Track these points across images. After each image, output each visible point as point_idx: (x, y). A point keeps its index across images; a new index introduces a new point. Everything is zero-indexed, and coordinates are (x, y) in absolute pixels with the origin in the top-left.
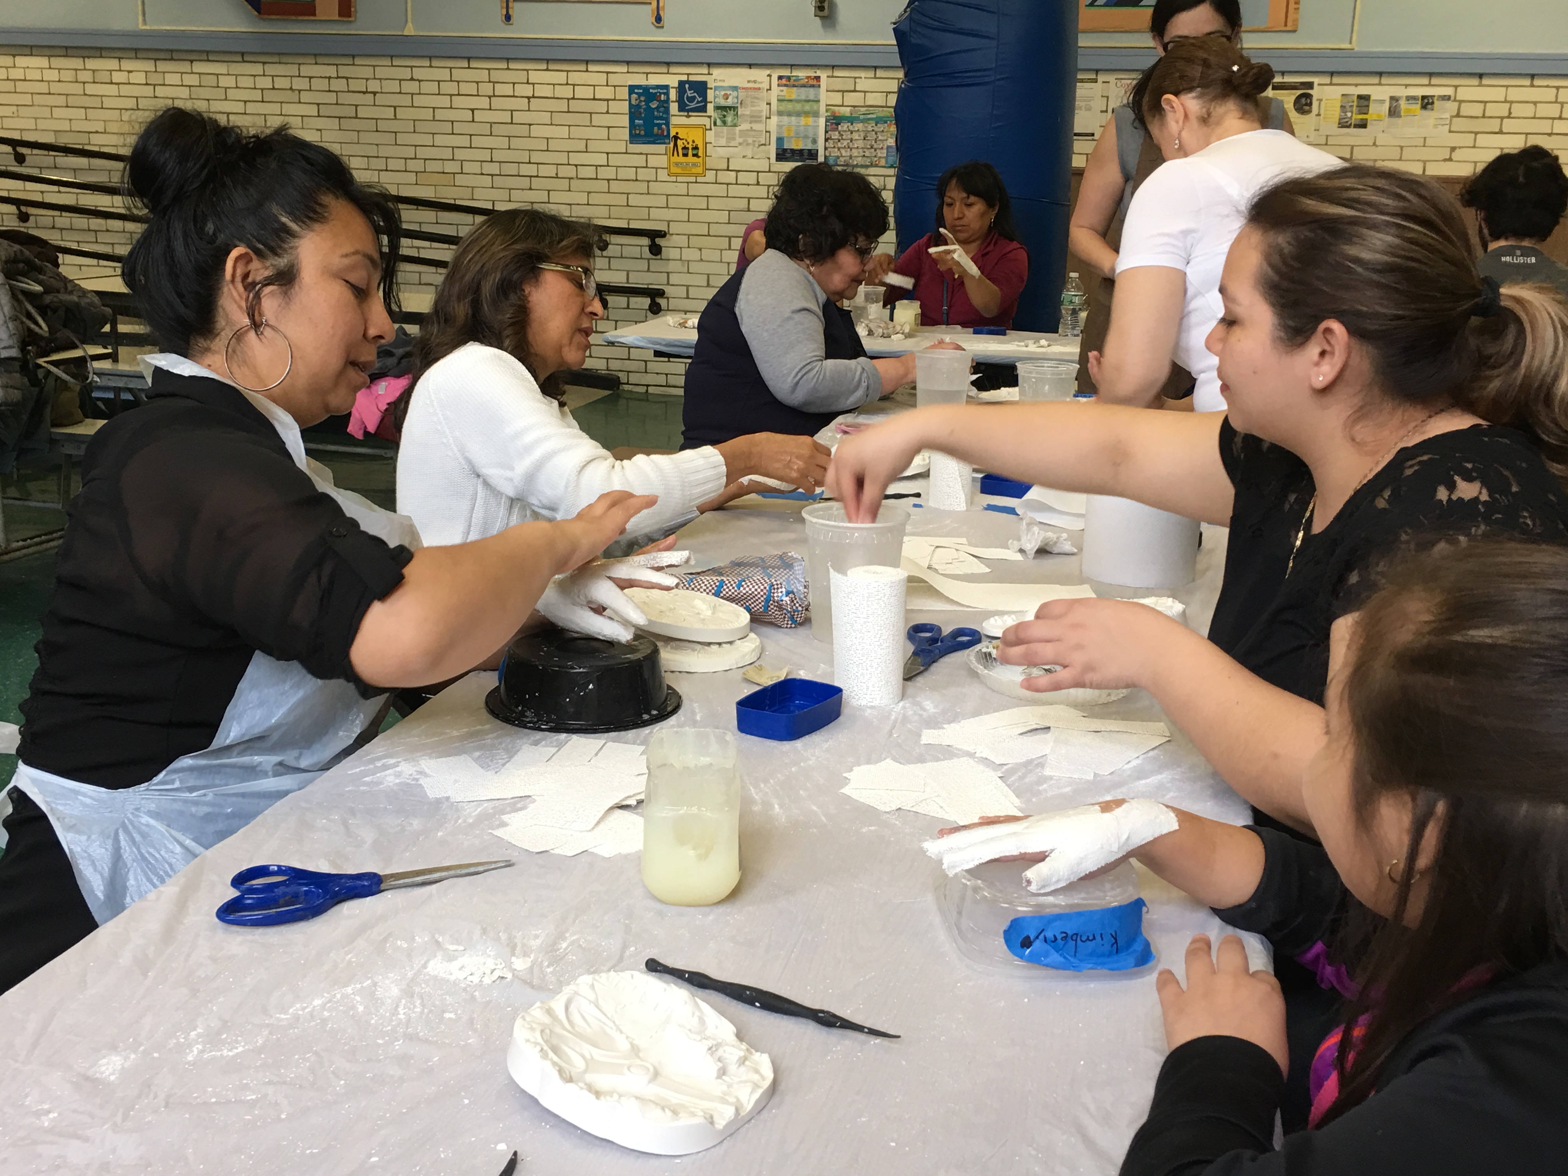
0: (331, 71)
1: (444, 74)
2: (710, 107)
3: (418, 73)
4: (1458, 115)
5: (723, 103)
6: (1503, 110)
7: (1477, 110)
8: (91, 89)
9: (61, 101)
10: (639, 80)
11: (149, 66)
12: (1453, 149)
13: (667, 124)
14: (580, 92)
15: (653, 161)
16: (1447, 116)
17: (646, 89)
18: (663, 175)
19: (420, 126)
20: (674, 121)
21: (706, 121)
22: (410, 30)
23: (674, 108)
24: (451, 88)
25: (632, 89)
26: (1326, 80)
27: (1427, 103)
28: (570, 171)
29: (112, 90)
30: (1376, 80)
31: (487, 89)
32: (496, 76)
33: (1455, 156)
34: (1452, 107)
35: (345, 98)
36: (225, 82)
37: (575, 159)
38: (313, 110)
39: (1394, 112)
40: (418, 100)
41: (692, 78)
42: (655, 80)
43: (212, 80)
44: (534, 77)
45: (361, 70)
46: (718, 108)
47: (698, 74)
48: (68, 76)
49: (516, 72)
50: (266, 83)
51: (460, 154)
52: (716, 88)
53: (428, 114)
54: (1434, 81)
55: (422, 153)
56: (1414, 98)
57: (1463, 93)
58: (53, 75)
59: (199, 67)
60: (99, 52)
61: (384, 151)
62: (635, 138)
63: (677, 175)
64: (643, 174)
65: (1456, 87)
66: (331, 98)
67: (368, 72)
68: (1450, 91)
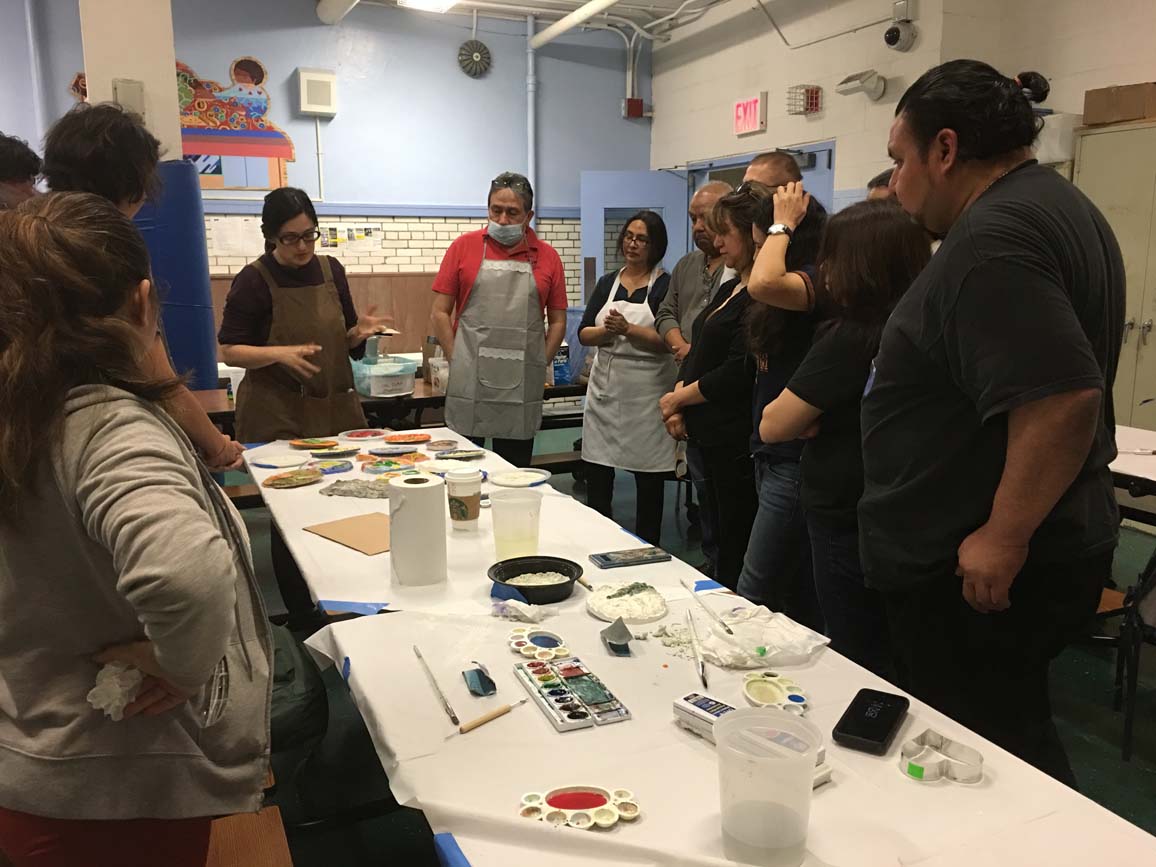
4: (385, 239)
6: (407, 236)
7: (394, 236)
12: (386, 258)
16: (379, 239)
27: (368, 232)
30: (338, 219)
33: (387, 261)
34: (381, 234)
39: (350, 238)
54: (370, 220)
56: (360, 230)
57: (386, 227)
65: (381, 223)
68: (379, 226)
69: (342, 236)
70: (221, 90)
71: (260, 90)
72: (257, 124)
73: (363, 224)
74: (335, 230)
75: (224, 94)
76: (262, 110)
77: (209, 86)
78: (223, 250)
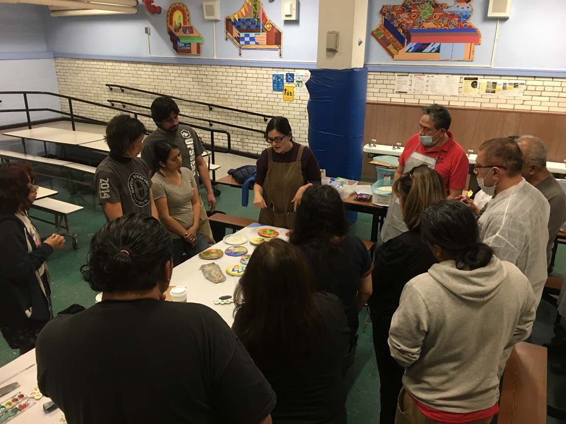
0: (196, 69)
1: (224, 70)
2: (295, 81)
3: (217, 70)
4: (526, 90)
5: (298, 80)
6: (542, 88)
7: (533, 88)
8: (138, 72)
9: (131, 75)
10: (275, 72)
11: (152, 66)
12: (524, 101)
13: (283, 86)
14: (260, 76)
15: (279, 96)
16: (523, 90)
17: (277, 75)
18: (282, 100)
19: (218, 85)
20: (285, 85)
21: (293, 85)
22: (215, 58)
23: (285, 81)
24: (226, 74)
25: (273, 75)
26: (482, 77)
27: (516, 85)
28: (257, 99)
29: (143, 73)
30: (499, 77)
31: (235, 74)
32: (237, 71)
33: (524, 103)
34: (524, 87)
35: (199, 76)
36: (170, 71)
37: (259, 95)
38: (191, 80)
39: (504, 88)
40: (218, 77)
41: (290, 73)
42: (280, 73)
43: (166, 71)
44: (248, 71)
45: (203, 68)
46: (297, 81)
47: (291, 71)
48: (133, 69)
49: (242, 70)
50: (179, 72)
51: (229, 93)
52: (297, 76)
53: (220, 81)
54: (519, 78)
55: (219, 92)
56: (512, 84)
57: (528, 83)
58: (129, 68)
59: (163, 67)
60: (140, 63)
61: (210, 91)
62: (274, 90)
63: (286, 101)
64: (276, 100)
65: (526, 80)
66: (196, 76)
67: (205, 69)
68: (524, 82)
69: (499, 87)
70: (448, 7)
71: (469, 6)
72: (463, 25)
73: (514, 80)
74: (496, 83)
75: (449, 9)
77: (441, 6)
78: (433, 91)
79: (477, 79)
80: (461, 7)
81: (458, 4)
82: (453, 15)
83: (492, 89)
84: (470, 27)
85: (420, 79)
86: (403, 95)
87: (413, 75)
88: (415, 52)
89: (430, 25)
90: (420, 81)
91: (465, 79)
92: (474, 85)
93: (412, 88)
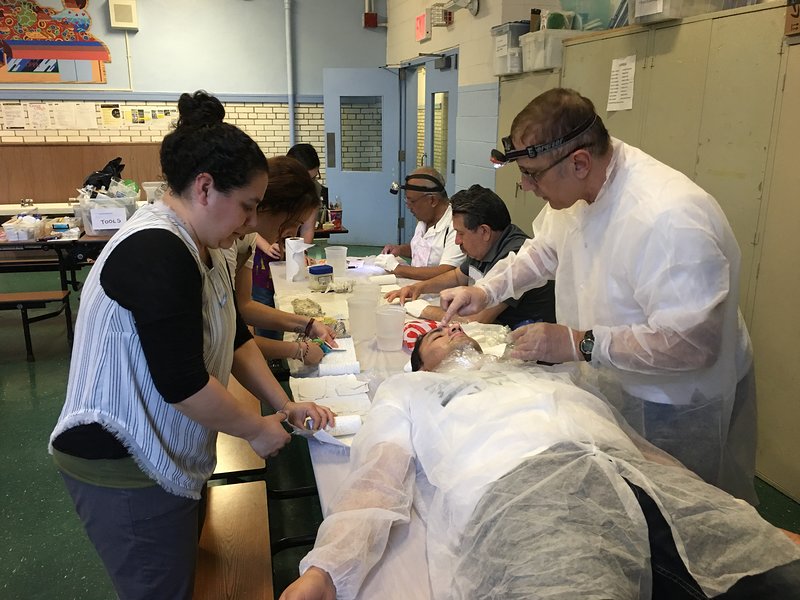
26: (124, 103)
27: (167, 113)
30: (144, 104)
39: (154, 117)
54: (168, 104)
56: (162, 111)
69: (148, 116)
70: (56, 13)
71: (84, 12)
72: (83, 37)
73: (164, 107)
74: (142, 111)
75: (58, 16)
76: (86, 27)
77: (47, 10)
78: (62, 125)
79: (118, 106)
80: (74, 13)
81: (69, 9)
82: (65, 23)
83: (140, 119)
84: (92, 39)
85: (39, 108)
86: (18, 132)
87: (27, 103)
88: (23, 71)
89: (36, 35)
90: (39, 111)
91: (103, 107)
92: (116, 114)
93: (31, 120)
